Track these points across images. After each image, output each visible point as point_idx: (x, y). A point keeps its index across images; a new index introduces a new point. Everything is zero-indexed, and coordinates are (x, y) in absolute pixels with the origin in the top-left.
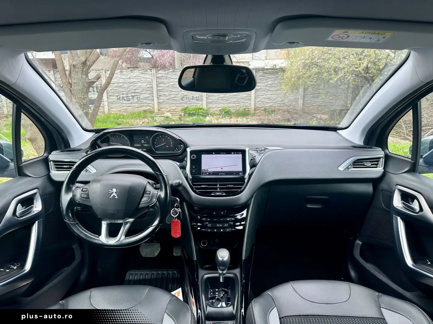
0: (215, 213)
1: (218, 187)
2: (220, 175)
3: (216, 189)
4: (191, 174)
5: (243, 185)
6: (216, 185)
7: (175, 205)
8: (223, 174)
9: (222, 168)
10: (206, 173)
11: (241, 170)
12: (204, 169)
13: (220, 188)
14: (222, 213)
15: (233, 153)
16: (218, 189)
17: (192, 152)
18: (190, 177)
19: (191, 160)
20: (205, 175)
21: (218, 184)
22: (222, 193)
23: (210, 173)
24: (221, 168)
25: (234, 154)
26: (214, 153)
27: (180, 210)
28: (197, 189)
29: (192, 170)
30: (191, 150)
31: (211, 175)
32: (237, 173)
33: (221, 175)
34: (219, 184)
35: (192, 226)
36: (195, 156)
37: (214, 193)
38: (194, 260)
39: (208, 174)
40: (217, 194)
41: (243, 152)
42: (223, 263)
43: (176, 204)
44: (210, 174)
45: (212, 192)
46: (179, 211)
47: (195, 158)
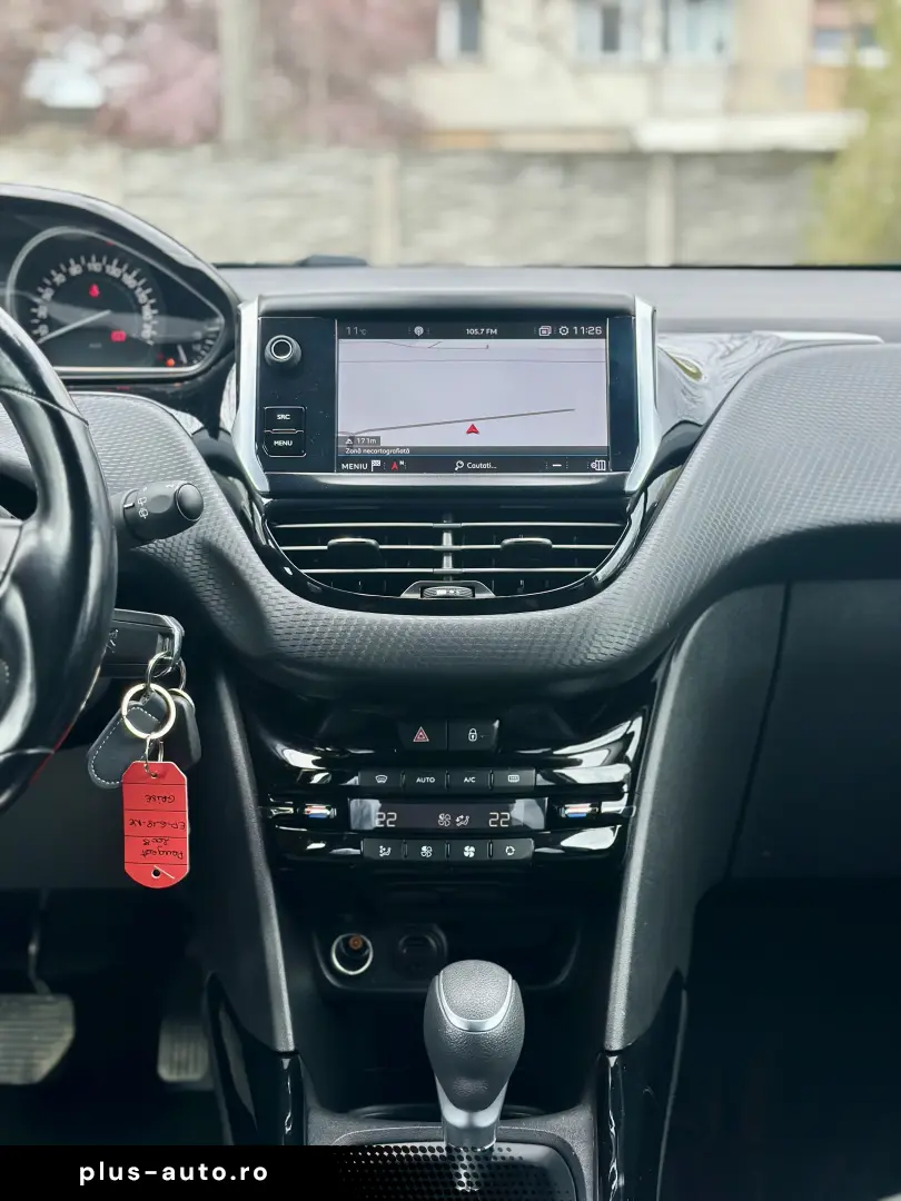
0: (421, 736)
1: (447, 552)
2: (460, 471)
3: (436, 559)
4: (267, 465)
5: (614, 536)
6: (436, 537)
7: (152, 663)
8: (481, 466)
9: (473, 430)
10: (366, 459)
11: (601, 438)
12: (353, 431)
13: (459, 559)
14: (473, 736)
15: (545, 330)
16: (448, 561)
17: (274, 322)
19: (267, 371)
20: (362, 471)
21: (447, 530)
22: (475, 589)
23: (396, 458)
24: (469, 425)
25: (555, 335)
26: (419, 330)
27: (187, 701)
29: (271, 438)
30: (263, 307)
31: (400, 470)
32: (575, 459)
33: (465, 470)
34: (454, 530)
35: (268, 824)
36: (294, 347)
37: (421, 589)
38: (281, 1048)
39: (375, 463)
40: (441, 592)
41: (614, 323)
42: (475, 1055)
43: (158, 656)
44: (390, 463)
45: (404, 581)
46: (179, 708)
47: (292, 359)
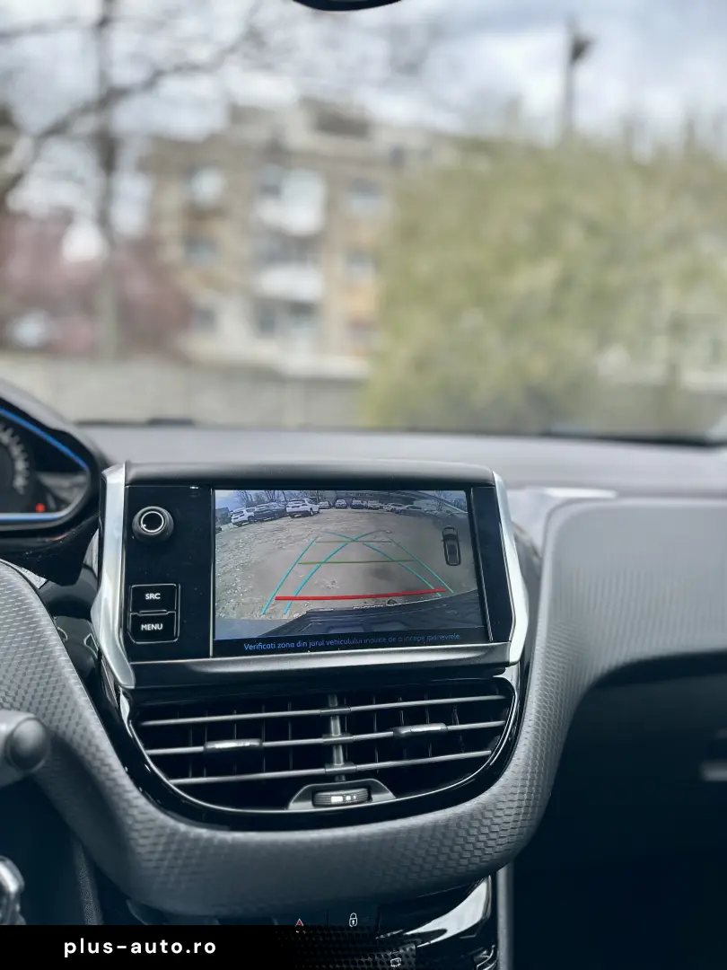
1: (337, 744)
3: (322, 755)
4: (132, 652)
5: (498, 710)
6: (321, 726)
13: (356, 753)
14: (353, 921)
16: (339, 754)
17: (140, 491)
18: (119, 671)
19: (134, 545)
21: (334, 715)
22: (371, 790)
28: (174, 766)
29: (138, 621)
30: (133, 473)
34: (342, 716)
36: (166, 516)
37: (311, 796)
40: (336, 799)
45: (289, 787)
47: (164, 532)
